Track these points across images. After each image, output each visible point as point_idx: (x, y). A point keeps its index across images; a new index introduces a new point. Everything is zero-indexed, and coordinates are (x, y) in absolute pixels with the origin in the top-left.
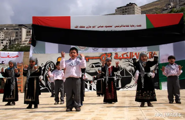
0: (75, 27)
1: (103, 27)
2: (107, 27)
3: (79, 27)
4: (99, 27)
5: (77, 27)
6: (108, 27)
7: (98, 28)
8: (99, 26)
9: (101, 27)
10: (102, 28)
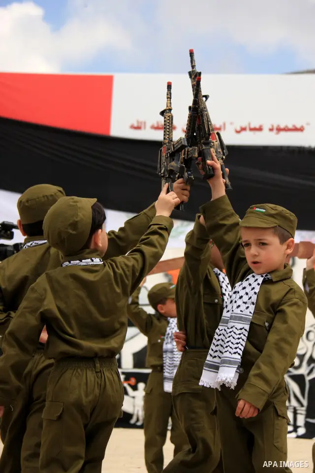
0: (133, 127)
1: (260, 129)
2: (279, 130)
3: (148, 125)
4: (243, 129)
5: (138, 128)
6: (286, 129)
7: (238, 132)
8: (244, 125)
9: (251, 129)
10: (258, 133)
